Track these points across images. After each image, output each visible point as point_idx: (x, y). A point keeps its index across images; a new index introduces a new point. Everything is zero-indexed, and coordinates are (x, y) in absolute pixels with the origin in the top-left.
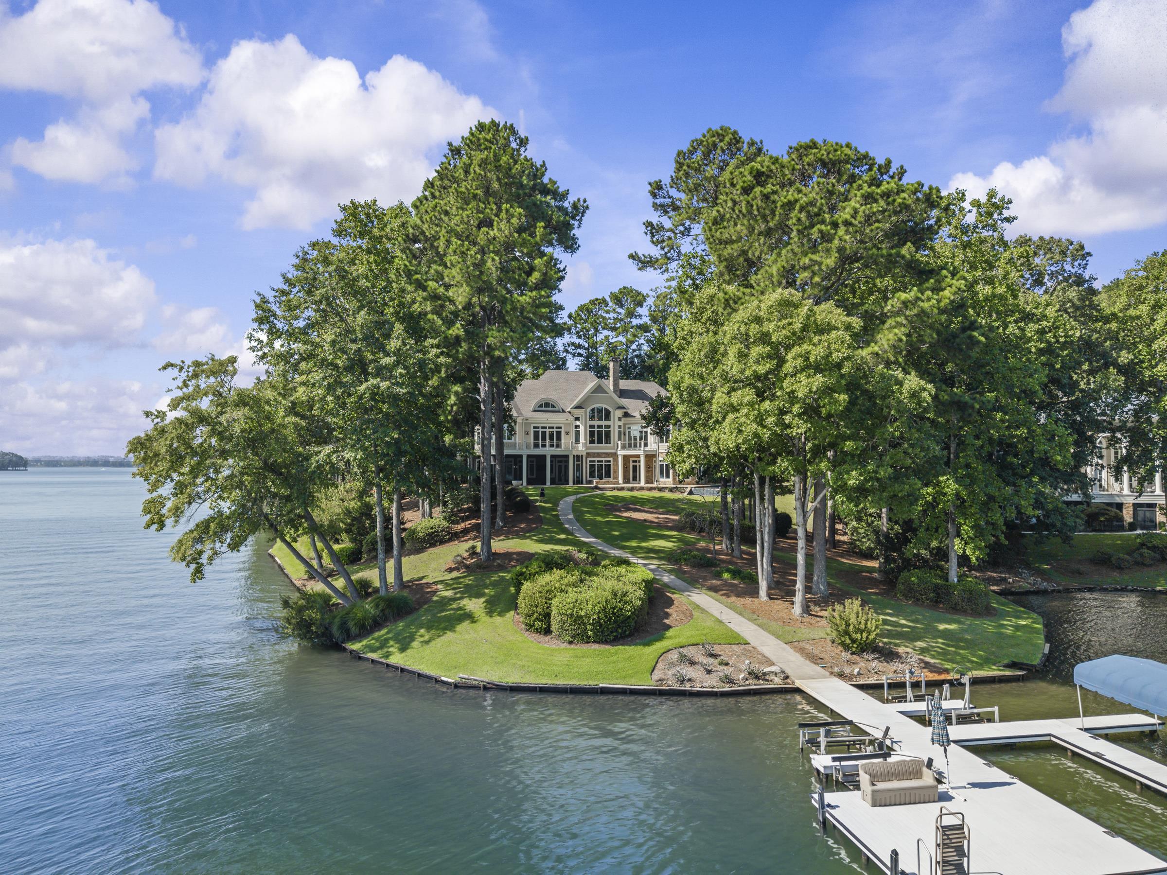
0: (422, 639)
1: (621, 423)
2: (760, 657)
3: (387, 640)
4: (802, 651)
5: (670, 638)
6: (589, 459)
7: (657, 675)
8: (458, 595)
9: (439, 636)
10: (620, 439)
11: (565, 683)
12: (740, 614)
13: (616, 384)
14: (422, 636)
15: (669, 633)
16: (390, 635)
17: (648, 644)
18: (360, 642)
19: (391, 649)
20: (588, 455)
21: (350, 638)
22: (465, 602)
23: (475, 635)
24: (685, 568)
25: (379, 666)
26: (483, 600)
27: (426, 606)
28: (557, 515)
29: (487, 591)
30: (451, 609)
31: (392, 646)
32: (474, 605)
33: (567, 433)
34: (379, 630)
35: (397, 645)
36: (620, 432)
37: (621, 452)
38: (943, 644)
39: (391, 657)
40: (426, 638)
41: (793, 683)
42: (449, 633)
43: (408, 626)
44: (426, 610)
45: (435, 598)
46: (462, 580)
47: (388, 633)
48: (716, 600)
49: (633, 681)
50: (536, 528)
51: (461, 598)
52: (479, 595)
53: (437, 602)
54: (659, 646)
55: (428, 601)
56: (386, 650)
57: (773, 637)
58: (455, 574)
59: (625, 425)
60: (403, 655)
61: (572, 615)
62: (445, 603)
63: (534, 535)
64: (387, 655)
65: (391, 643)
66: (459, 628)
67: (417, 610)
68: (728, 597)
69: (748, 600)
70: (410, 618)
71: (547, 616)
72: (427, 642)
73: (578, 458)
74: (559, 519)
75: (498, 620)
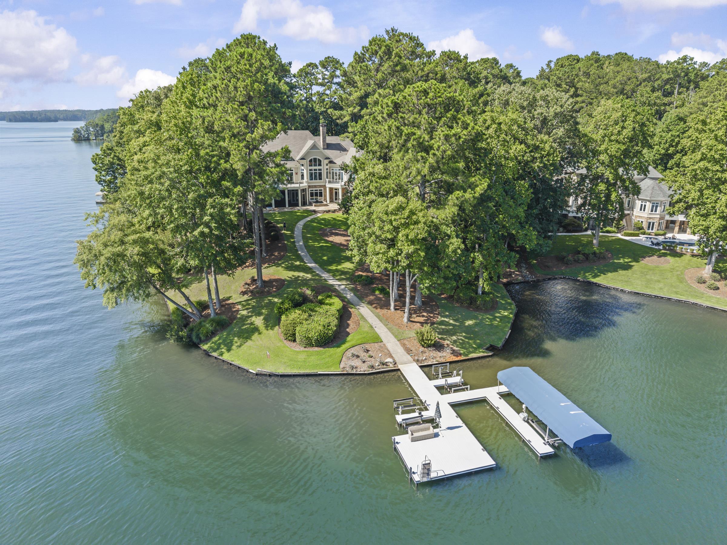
0: (236, 345)
1: (328, 167)
2: (386, 351)
3: (220, 344)
4: (404, 345)
5: (349, 341)
6: (310, 189)
7: (342, 365)
8: (250, 314)
9: (245, 343)
10: (327, 178)
11: (304, 372)
12: (381, 321)
13: (324, 140)
14: (236, 342)
15: (349, 338)
16: (221, 341)
17: (339, 346)
18: (207, 344)
19: (223, 350)
20: (309, 187)
21: (201, 341)
22: (254, 319)
23: (261, 343)
24: (359, 287)
25: (219, 361)
26: (262, 317)
27: (235, 322)
28: (294, 242)
29: (263, 311)
30: (248, 324)
31: (223, 348)
32: (258, 321)
33: (297, 174)
34: (215, 337)
35: (225, 348)
36: (327, 172)
37: (328, 186)
38: (464, 337)
39: (224, 355)
40: (239, 344)
41: (398, 366)
42: (249, 341)
43: (228, 335)
44: (236, 324)
45: (239, 316)
46: (250, 302)
47: (219, 339)
48: (371, 311)
49: (332, 369)
50: (284, 255)
51: (251, 316)
52: (259, 314)
53: (240, 318)
54: (344, 347)
55: (235, 318)
56: (220, 350)
57: (393, 336)
58: (246, 297)
59: (330, 167)
60: (229, 353)
61: (305, 336)
62: (244, 319)
63: (283, 263)
64: (222, 354)
65: (222, 346)
66: (253, 337)
67: (231, 324)
68: (377, 309)
69: (385, 311)
70: (229, 329)
71: (294, 334)
72: (240, 346)
73: (304, 190)
74: (295, 246)
75: (271, 332)
